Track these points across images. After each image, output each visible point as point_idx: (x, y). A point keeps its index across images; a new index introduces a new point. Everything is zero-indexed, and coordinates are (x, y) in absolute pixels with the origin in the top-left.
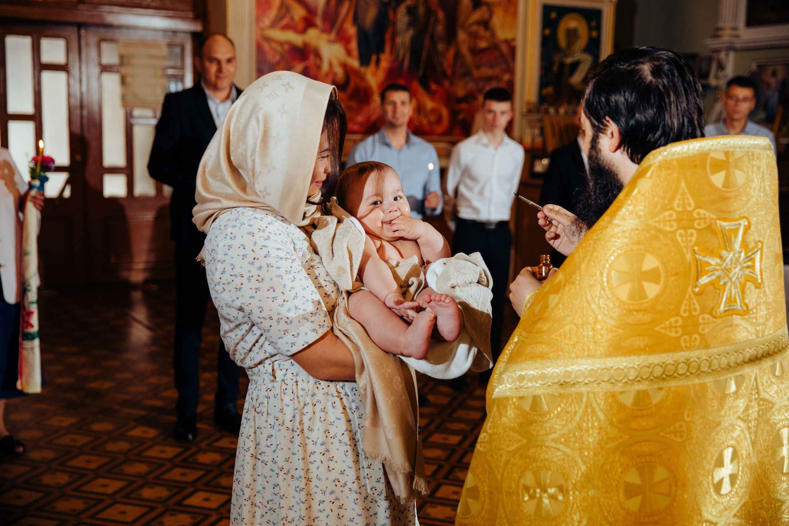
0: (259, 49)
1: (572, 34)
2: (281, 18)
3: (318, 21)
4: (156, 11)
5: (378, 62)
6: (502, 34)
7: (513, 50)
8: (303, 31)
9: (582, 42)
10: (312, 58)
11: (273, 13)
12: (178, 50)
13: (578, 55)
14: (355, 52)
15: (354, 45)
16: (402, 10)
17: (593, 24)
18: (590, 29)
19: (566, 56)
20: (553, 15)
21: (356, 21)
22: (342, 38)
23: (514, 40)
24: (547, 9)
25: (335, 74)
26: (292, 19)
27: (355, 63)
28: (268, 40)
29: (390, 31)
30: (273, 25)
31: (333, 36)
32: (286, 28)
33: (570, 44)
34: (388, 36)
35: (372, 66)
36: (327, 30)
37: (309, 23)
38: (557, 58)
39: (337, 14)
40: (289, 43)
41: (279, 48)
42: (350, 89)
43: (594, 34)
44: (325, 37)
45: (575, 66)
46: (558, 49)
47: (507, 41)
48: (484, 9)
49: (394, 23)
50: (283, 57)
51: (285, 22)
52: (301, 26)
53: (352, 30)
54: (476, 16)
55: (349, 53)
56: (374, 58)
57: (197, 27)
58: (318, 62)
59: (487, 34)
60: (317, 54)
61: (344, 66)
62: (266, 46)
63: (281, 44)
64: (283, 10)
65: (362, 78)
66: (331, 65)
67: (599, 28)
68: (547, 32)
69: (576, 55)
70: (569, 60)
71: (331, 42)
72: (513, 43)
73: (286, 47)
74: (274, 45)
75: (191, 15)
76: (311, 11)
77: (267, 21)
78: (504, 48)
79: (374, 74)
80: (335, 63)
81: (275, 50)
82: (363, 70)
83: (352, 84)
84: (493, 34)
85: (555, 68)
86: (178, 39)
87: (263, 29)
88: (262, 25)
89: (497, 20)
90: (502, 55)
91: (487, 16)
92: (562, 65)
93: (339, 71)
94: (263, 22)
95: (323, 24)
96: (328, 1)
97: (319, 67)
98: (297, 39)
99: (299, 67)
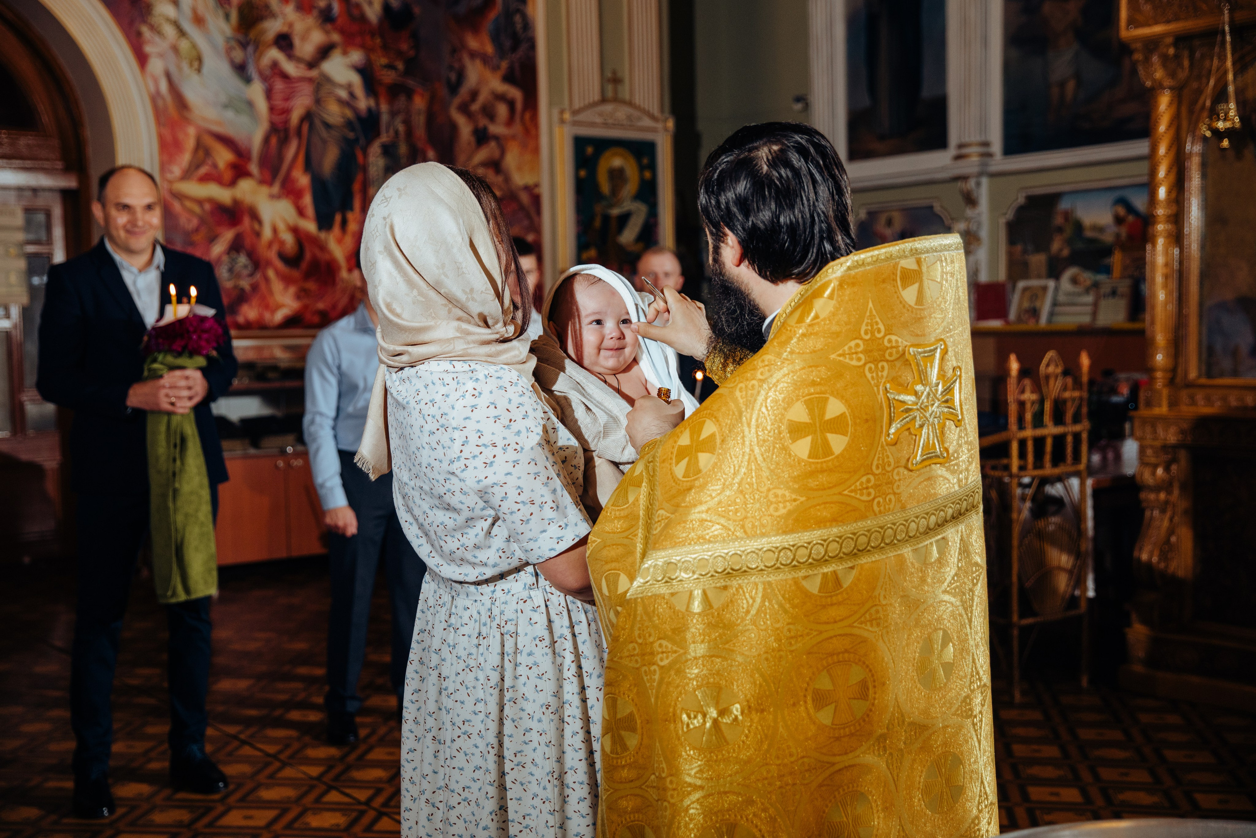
1: (617, 176)
2: (198, 167)
3: (254, 168)
4: (5, 161)
5: (344, 223)
6: (520, 179)
7: (536, 200)
8: (232, 183)
9: (631, 187)
10: (247, 221)
11: (186, 158)
12: (41, 217)
13: (628, 204)
14: (310, 211)
15: (307, 200)
16: (375, 149)
17: (645, 161)
18: (642, 168)
19: (611, 206)
20: (590, 150)
21: (308, 166)
22: (290, 191)
23: (537, 185)
24: (580, 143)
25: (282, 243)
26: (215, 166)
27: (310, 226)
28: (180, 197)
29: (359, 177)
30: (186, 175)
31: (276, 189)
32: (205, 179)
33: (615, 191)
34: (356, 187)
35: (336, 229)
36: (267, 181)
37: (239, 171)
38: (598, 209)
39: (281, 158)
40: (211, 200)
41: (197, 209)
42: (304, 265)
43: (647, 175)
44: (265, 190)
45: (624, 219)
46: (598, 196)
47: (527, 188)
48: (493, 144)
49: (365, 169)
50: (202, 221)
51: (203, 170)
52: (228, 175)
53: (303, 180)
54: (482, 155)
55: (301, 212)
56: (338, 218)
57: (70, 182)
58: (256, 226)
59: (499, 179)
60: (255, 216)
61: (295, 230)
62: (177, 206)
63: (200, 202)
64: (201, 153)
65: (323, 247)
66: (275, 230)
67: (652, 166)
68: (583, 173)
69: (625, 204)
70: (615, 212)
71: (272, 197)
72: (536, 191)
73: (207, 207)
74: (188, 204)
75: (59, 165)
76: (241, 154)
77: (177, 170)
78: (525, 198)
79: (340, 241)
80: (281, 227)
81: (191, 212)
82: (323, 235)
83: (308, 256)
84: (507, 179)
85: (598, 223)
86: (41, 201)
87: (172, 182)
88: (169, 176)
89: (511, 160)
90: (522, 207)
91: (497, 154)
92: (606, 218)
93: (288, 238)
94: (171, 172)
95: (261, 173)
96: (266, 140)
97: (258, 234)
98: (223, 195)
99: (228, 235)
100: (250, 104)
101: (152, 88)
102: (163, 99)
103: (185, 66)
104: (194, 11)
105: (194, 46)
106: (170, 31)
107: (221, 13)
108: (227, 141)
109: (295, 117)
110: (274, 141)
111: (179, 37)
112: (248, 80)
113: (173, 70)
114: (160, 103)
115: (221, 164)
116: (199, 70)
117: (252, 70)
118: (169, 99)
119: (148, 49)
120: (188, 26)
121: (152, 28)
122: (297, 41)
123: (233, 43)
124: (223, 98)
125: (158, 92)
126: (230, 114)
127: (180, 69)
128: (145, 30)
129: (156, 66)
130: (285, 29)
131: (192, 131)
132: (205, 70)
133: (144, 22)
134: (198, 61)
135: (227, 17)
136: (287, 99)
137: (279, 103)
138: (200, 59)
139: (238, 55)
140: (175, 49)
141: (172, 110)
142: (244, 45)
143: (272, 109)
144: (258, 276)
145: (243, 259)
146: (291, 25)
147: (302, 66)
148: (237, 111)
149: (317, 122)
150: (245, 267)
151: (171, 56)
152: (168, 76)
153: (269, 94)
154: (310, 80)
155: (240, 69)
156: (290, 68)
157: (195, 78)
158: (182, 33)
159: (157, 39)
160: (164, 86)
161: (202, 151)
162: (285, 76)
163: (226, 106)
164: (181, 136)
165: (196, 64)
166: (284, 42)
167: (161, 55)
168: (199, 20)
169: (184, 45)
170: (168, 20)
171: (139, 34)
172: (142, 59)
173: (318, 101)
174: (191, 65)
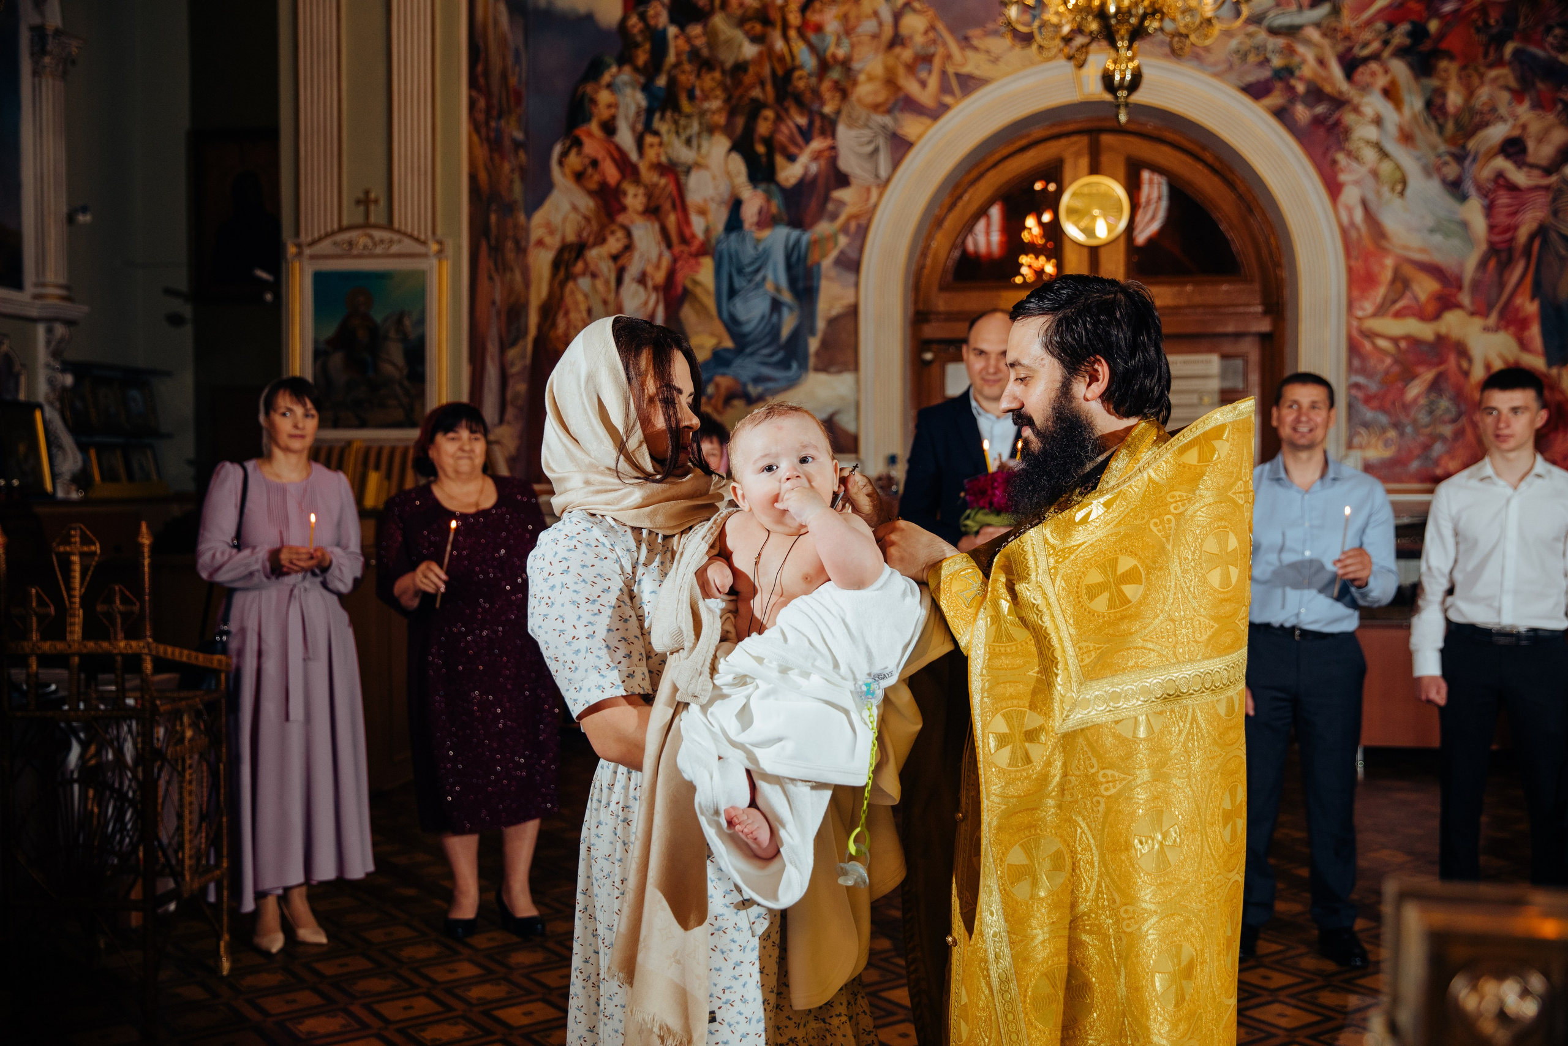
0: (1353, 348)
2: (1394, 302)
3: (1465, 298)
8: (1437, 316)
10: (1452, 359)
11: (1380, 292)
12: (1238, 363)
21: (1537, 291)
22: (1512, 321)
26: (1416, 298)
27: (1535, 361)
28: (1371, 335)
30: (1380, 311)
31: (1492, 320)
32: (1403, 314)
36: (1480, 312)
37: (1445, 303)
40: (1408, 337)
41: (1390, 347)
44: (1478, 322)
50: (1398, 360)
51: (1399, 305)
52: (1430, 309)
55: (1524, 345)
58: (1465, 364)
62: (1368, 346)
63: (1395, 340)
64: (1399, 285)
65: (1553, 386)
66: (1488, 368)
71: (1486, 329)
73: (1404, 345)
74: (1382, 343)
75: (1262, 309)
76: (1450, 282)
77: (1368, 306)
80: (1498, 364)
81: (1383, 352)
82: (1554, 371)
86: (1240, 346)
87: (1360, 319)
88: (1360, 313)
94: (1363, 309)
95: (1473, 302)
96: (1483, 264)
97: (1466, 374)
98: (1425, 331)
99: (1428, 375)
100: (1465, 225)
101: (1345, 219)
102: (1358, 229)
103: (1385, 190)
104: (1401, 129)
105: (1398, 167)
106: (1370, 155)
107: (1433, 125)
108: (1434, 270)
109: (1523, 234)
110: (1492, 264)
111: (1381, 160)
112: (1463, 198)
113: (1371, 197)
114: (1354, 234)
115: (1423, 297)
116: (1402, 194)
117: (1469, 187)
118: (1363, 229)
119: (1343, 177)
120: (1391, 147)
121: (1349, 154)
122: (1531, 145)
123: (1447, 158)
124: (1430, 222)
125: (1352, 224)
126: (1438, 238)
127: (1378, 194)
128: (1341, 157)
129: (1351, 195)
130: (1516, 133)
131: (1389, 262)
132: (1409, 192)
133: (1341, 149)
134: (1402, 183)
135: (1441, 129)
136: (1514, 214)
137: (1502, 219)
138: (1404, 182)
139: (1452, 171)
140: (1375, 174)
141: (1367, 243)
142: (1460, 158)
143: (1492, 228)
144: (1464, 420)
145: (1444, 403)
146: (1524, 127)
147: (1536, 172)
148: (1447, 235)
149: (1554, 236)
150: (1447, 410)
151: (1370, 182)
152: (1365, 204)
153: (1489, 210)
154: (1547, 188)
155: (1455, 188)
156: (1520, 177)
157: (1397, 202)
158: (1384, 154)
159: (1354, 165)
160: (1359, 215)
161: (1399, 282)
162: (1512, 188)
163: (1432, 231)
164: (1376, 268)
165: (1399, 188)
166: (1513, 148)
167: (1357, 183)
168: (1407, 138)
169: (1386, 167)
170: (1368, 142)
171: (1334, 162)
172: (1334, 188)
173: (1555, 213)
174: (1393, 189)
